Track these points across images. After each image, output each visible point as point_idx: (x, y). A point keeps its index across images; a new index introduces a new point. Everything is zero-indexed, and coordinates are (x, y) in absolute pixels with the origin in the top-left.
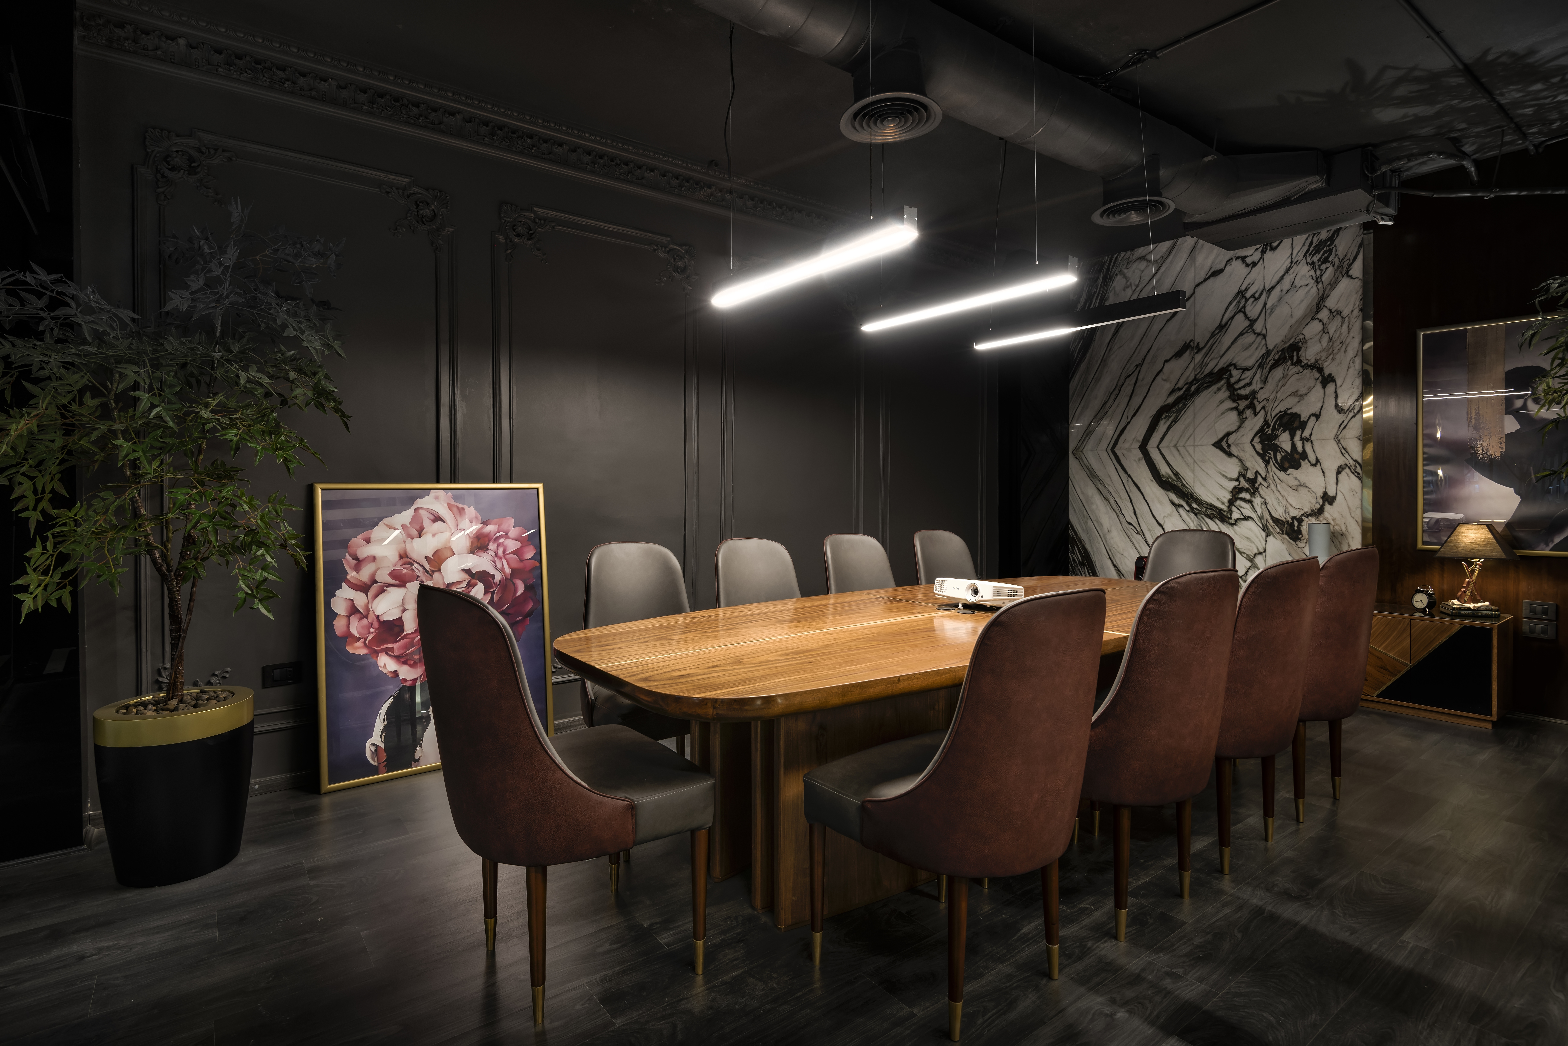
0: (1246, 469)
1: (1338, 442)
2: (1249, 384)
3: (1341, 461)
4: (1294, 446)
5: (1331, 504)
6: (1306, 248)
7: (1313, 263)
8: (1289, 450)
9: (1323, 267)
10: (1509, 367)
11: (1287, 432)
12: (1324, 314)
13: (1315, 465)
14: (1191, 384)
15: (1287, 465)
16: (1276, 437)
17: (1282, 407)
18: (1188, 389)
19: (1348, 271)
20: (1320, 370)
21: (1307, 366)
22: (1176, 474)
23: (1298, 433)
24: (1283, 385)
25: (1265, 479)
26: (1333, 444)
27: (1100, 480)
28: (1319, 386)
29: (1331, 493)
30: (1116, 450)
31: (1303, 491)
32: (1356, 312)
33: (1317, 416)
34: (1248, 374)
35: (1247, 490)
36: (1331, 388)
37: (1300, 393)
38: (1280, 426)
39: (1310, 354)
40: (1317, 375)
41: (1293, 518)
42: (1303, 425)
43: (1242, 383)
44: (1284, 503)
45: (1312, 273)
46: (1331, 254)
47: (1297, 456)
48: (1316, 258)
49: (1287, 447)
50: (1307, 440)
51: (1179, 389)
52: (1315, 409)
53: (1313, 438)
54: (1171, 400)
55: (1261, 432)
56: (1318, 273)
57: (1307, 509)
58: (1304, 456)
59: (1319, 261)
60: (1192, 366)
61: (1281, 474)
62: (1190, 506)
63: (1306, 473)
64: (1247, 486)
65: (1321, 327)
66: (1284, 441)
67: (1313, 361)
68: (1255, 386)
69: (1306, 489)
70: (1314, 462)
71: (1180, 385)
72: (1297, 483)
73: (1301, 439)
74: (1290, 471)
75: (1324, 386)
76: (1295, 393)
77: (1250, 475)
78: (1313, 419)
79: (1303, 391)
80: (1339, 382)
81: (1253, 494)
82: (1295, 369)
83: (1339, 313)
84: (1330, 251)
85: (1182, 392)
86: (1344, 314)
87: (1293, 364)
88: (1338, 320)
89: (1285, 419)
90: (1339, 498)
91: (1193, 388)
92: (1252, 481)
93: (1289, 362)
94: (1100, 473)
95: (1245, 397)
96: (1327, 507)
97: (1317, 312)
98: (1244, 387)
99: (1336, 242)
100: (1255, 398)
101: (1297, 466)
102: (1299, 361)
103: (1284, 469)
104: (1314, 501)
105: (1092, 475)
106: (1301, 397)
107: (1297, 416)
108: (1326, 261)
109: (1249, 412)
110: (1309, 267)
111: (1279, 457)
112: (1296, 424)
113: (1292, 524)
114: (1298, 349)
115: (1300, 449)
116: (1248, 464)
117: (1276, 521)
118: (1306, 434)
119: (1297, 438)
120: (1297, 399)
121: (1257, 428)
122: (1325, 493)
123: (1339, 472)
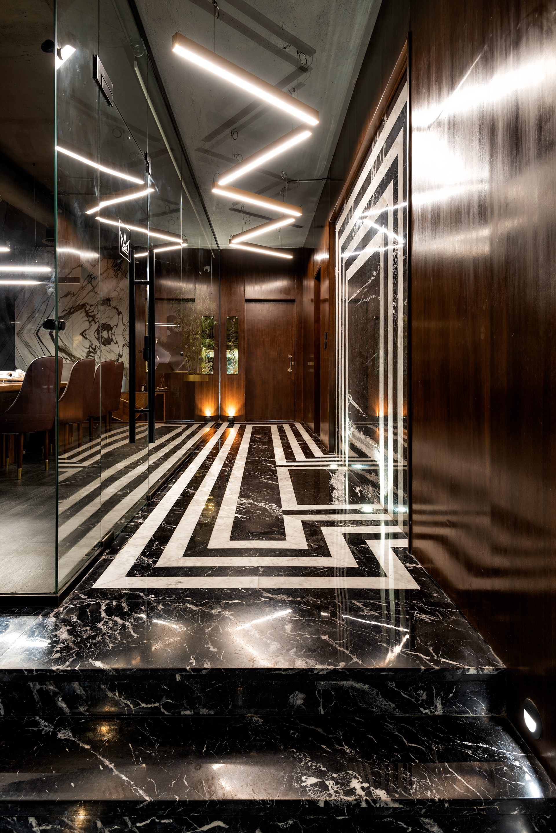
0: (92, 344)
1: (123, 336)
2: (93, 311)
3: (124, 342)
4: (108, 336)
5: (121, 358)
6: (112, 264)
7: (114, 270)
8: (107, 338)
9: (118, 272)
10: (168, 315)
11: (106, 331)
13: (116, 343)
14: (71, 308)
15: (106, 343)
16: (102, 332)
17: (104, 322)
18: (70, 311)
19: (126, 276)
20: (117, 309)
21: (113, 307)
22: (65, 345)
23: (110, 331)
24: (104, 313)
25: (99, 348)
26: (121, 336)
27: (31, 347)
28: (117, 315)
29: (121, 354)
30: (38, 334)
31: (112, 353)
33: (117, 326)
34: (92, 307)
35: (92, 352)
36: (121, 316)
37: (110, 317)
38: (103, 328)
39: (113, 303)
40: (116, 311)
42: (111, 329)
43: (90, 311)
44: (105, 357)
45: (114, 273)
46: (120, 268)
47: (110, 340)
48: (116, 268)
49: (106, 336)
50: (113, 334)
51: (66, 310)
52: (116, 324)
53: (115, 334)
54: (63, 314)
55: (97, 330)
56: (116, 274)
58: (112, 340)
59: (117, 269)
60: (71, 301)
61: (104, 347)
62: (71, 359)
63: (113, 346)
64: (92, 351)
65: (117, 294)
66: (105, 334)
67: (115, 306)
68: (95, 313)
69: (113, 352)
70: (115, 342)
71: (66, 309)
72: (110, 350)
73: (111, 334)
74: (107, 345)
75: (119, 315)
76: (109, 317)
77: (94, 347)
78: (115, 326)
79: (112, 316)
80: (123, 314)
81: (95, 354)
82: (109, 308)
83: (123, 290)
84: (120, 267)
85: (67, 312)
87: (108, 306)
88: (123, 292)
89: (105, 326)
90: (124, 355)
91: (72, 310)
92: (94, 349)
93: (107, 305)
94: (31, 344)
95: (92, 316)
96: (120, 359)
97: (116, 288)
98: (91, 312)
99: (122, 264)
100: (95, 317)
101: (110, 344)
102: (110, 305)
103: (105, 345)
104: (115, 356)
105: (27, 345)
107: (109, 325)
108: (119, 270)
109: (93, 322)
110: (113, 271)
111: (103, 340)
112: (109, 328)
114: (110, 301)
115: (111, 338)
116: (93, 342)
118: (113, 332)
119: (110, 333)
120: (109, 319)
121: (96, 329)
122: (119, 354)
123: (123, 347)
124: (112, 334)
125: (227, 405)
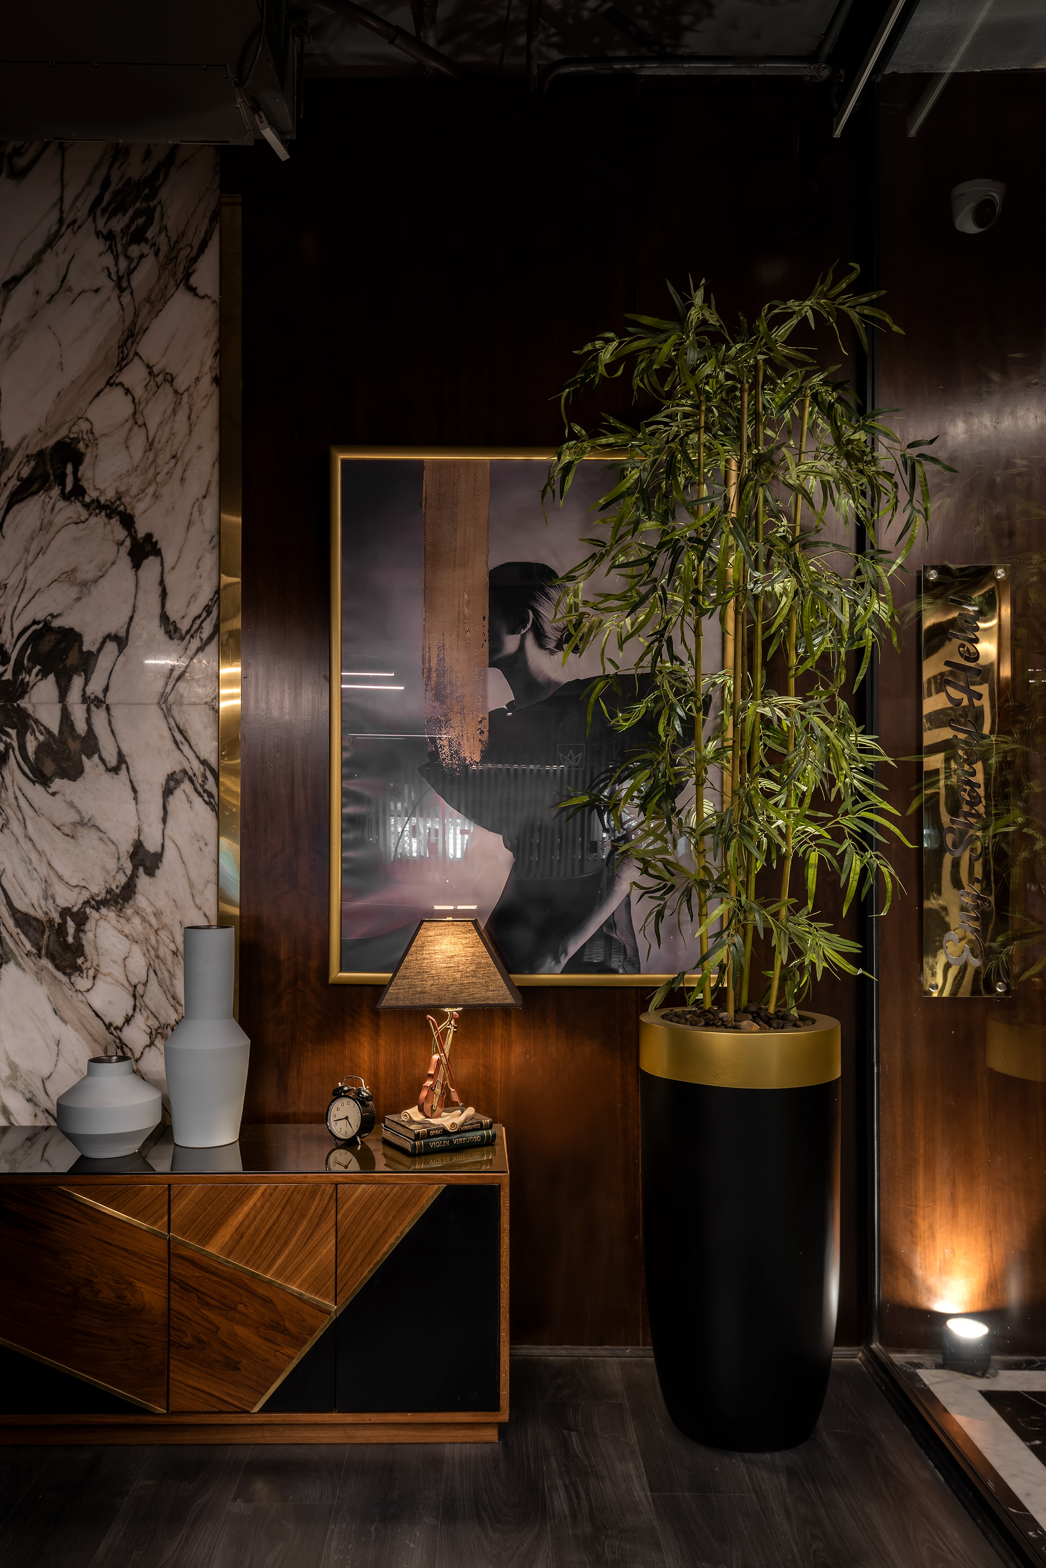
1: (167, 713)
3: (171, 762)
4: (66, 717)
5: (151, 873)
6: (94, 192)
7: (109, 237)
8: (55, 729)
9: (135, 250)
10: (495, 562)
11: (51, 677)
12: (134, 376)
13: (115, 770)
15: (49, 767)
16: (24, 689)
17: (37, 611)
19: (188, 275)
20: (128, 521)
21: (96, 507)
23: (77, 681)
24: (42, 551)
26: (156, 717)
28: (125, 562)
29: (152, 845)
31: (88, 838)
32: (206, 385)
33: (121, 641)
36: (151, 566)
37: (81, 576)
38: (34, 660)
39: (104, 475)
40: (121, 533)
41: (65, 912)
42: (87, 663)
44: (43, 870)
45: (108, 260)
46: (150, 222)
47: (74, 746)
48: (118, 224)
49: (50, 718)
50: (99, 702)
52: (115, 624)
53: (110, 699)
56: (123, 264)
57: (97, 888)
58: (90, 744)
59: (124, 231)
61: (36, 792)
63: (95, 793)
65: (128, 409)
66: (43, 703)
67: (110, 494)
69: (93, 835)
70: (112, 761)
72: (72, 817)
73: (85, 699)
74: (57, 784)
75: (137, 565)
76: (69, 576)
78: (111, 647)
79: (88, 571)
80: (169, 556)
82: (73, 510)
83: (170, 378)
84: (149, 214)
86: (182, 382)
87: (65, 496)
88: (166, 398)
89: (46, 645)
90: (170, 855)
93: (56, 491)
96: (143, 881)
97: (121, 366)
99: (163, 193)
101: (74, 772)
102: (78, 492)
103: (41, 778)
104: (112, 865)
106: (85, 586)
107: (71, 637)
108: (138, 237)
110: (100, 245)
111: (31, 746)
112: (73, 659)
113: (61, 930)
114: (78, 459)
115: (81, 728)
117: (23, 920)
118: (95, 687)
119: (74, 696)
120: (73, 592)
122: (138, 846)
123: (168, 792)
124: (93, 702)
125: (923, 1225)
